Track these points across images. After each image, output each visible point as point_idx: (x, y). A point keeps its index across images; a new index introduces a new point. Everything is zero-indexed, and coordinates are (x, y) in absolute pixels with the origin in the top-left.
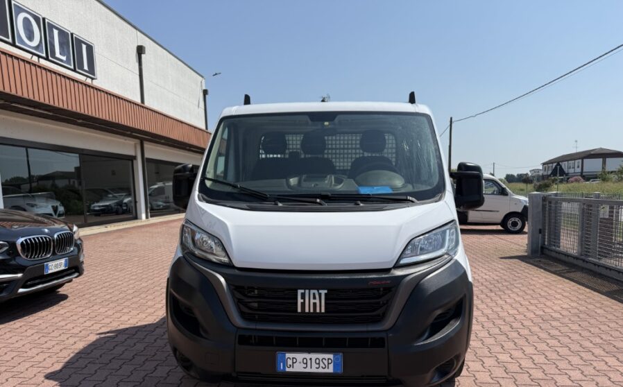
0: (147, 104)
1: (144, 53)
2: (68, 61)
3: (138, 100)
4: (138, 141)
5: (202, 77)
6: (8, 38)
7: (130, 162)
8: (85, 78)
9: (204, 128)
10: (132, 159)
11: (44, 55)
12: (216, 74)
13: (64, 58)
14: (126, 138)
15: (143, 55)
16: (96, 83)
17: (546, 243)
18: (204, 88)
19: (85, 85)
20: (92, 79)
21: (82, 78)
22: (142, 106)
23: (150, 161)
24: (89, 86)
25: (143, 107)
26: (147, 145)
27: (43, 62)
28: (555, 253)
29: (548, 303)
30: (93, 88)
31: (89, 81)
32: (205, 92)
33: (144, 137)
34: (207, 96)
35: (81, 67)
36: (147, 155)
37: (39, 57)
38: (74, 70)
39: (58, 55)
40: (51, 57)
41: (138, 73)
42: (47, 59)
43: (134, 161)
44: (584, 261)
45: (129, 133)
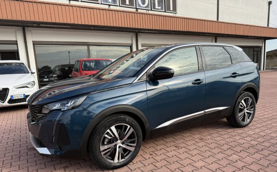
2: (162, 9)
6: (134, 6)
8: (173, 14)
11: (150, 9)
13: (160, 8)
16: (177, 15)
20: (176, 13)
24: (174, 17)
26: (218, 39)
27: (150, 12)
32: (270, 3)
34: (271, 5)
35: (169, 9)
37: (148, 10)
39: (157, 7)
40: (153, 9)
42: (151, 10)
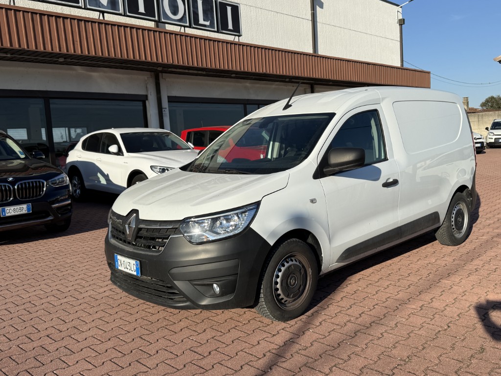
2: (212, 25)
4: (309, 86)
5: (398, 6)
11: (188, 24)
13: (208, 23)
18: (401, 17)
20: (239, 36)
22: (314, 55)
31: (237, 39)
32: (402, 22)
37: (185, 27)
38: (218, 32)
39: (201, 21)
40: (195, 25)
42: (190, 27)
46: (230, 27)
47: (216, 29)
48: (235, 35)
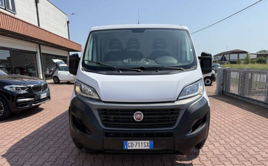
0: (41, 27)
1: (39, 3)
3: (37, 25)
4: (38, 45)
5: (66, 15)
7: (34, 55)
8: (11, 13)
9: (68, 38)
10: (35, 53)
12: (73, 14)
14: (32, 43)
15: (38, 4)
16: (16, 16)
17: (224, 90)
18: (67, 20)
19: (11, 17)
20: (15, 14)
21: (10, 14)
22: (38, 27)
23: (44, 54)
24: (13, 17)
25: (40, 28)
26: (42, 47)
28: (228, 94)
29: (233, 116)
30: (15, 18)
31: (13, 15)
32: (68, 22)
33: (40, 43)
34: (69, 24)
35: (9, 8)
36: (42, 52)
38: (5, 9)
41: (36, 12)
43: (36, 54)
44: (242, 97)
45: (33, 41)
46: (11, 8)
47: (4, 8)
48: (12, 13)
